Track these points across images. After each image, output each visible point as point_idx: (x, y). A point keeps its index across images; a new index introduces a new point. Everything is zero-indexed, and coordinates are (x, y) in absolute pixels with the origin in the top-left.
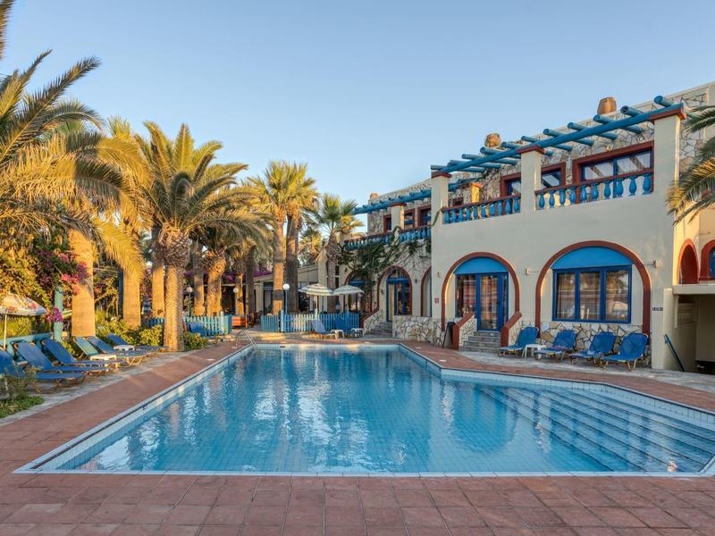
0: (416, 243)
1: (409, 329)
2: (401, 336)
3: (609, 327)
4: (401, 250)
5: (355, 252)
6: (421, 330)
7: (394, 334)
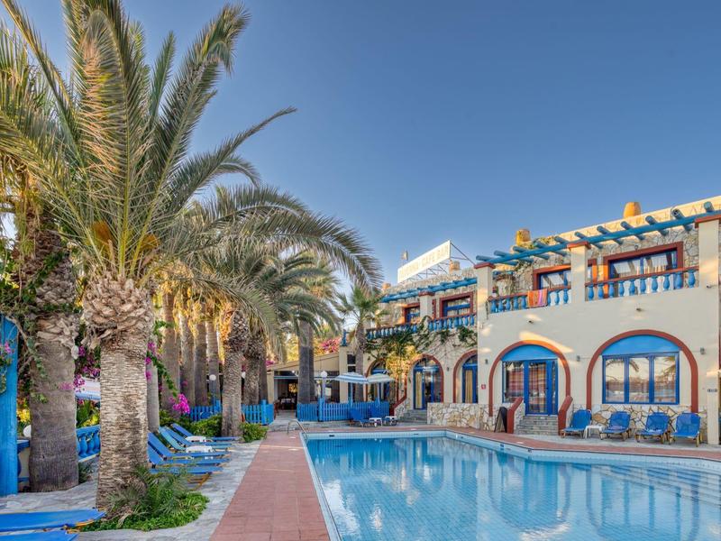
0: (448, 332)
1: (447, 416)
2: (438, 423)
3: (659, 408)
4: (431, 339)
5: (379, 341)
6: (461, 416)
7: (429, 422)
